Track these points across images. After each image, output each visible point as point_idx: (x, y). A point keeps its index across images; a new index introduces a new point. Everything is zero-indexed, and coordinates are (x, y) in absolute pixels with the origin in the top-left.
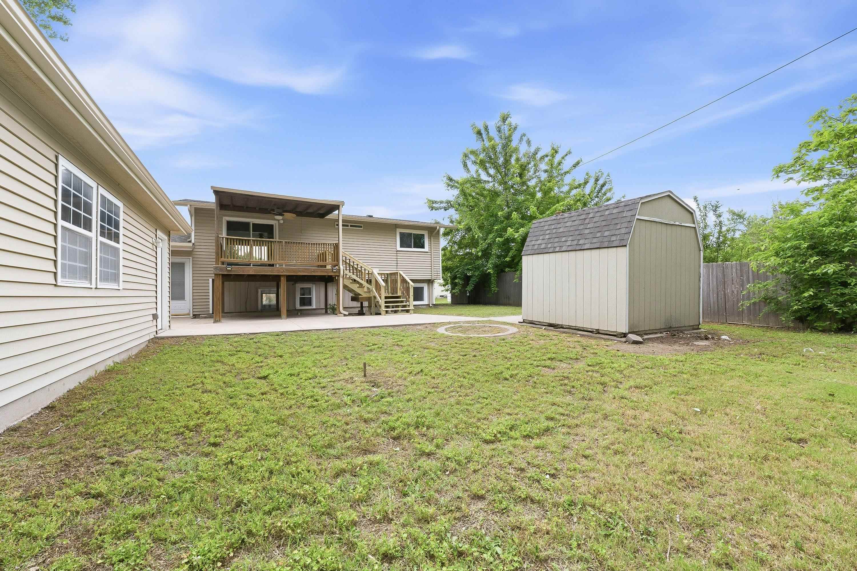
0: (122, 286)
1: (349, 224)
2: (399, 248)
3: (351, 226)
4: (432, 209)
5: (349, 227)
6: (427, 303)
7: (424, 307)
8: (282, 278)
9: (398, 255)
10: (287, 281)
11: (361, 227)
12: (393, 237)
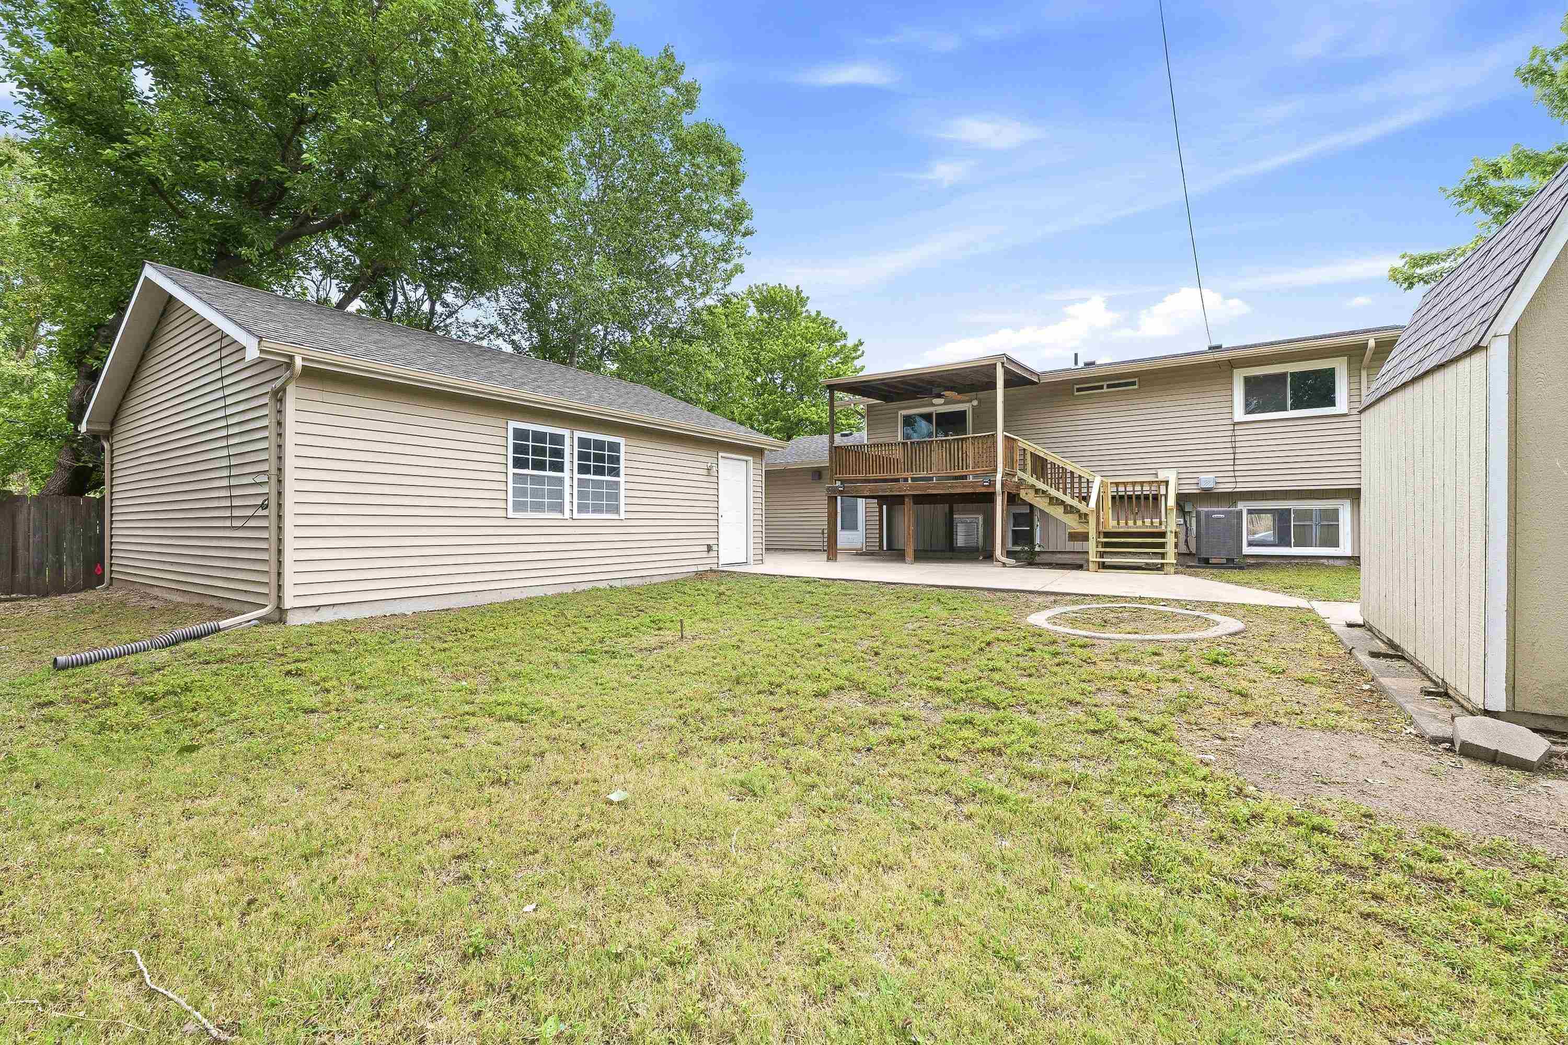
0: (623, 516)
1: (1105, 384)
2: (1239, 414)
3: (1109, 386)
4: (1411, 285)
5: (1105, 390)
6: (1349, 553)
7: (1338, 563)
8: (907, 500)
9: (1237, 433)
10: (915, 503)
11: (1133, 384)
12: (1224, 393)
